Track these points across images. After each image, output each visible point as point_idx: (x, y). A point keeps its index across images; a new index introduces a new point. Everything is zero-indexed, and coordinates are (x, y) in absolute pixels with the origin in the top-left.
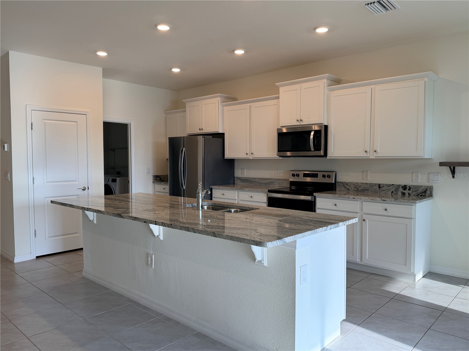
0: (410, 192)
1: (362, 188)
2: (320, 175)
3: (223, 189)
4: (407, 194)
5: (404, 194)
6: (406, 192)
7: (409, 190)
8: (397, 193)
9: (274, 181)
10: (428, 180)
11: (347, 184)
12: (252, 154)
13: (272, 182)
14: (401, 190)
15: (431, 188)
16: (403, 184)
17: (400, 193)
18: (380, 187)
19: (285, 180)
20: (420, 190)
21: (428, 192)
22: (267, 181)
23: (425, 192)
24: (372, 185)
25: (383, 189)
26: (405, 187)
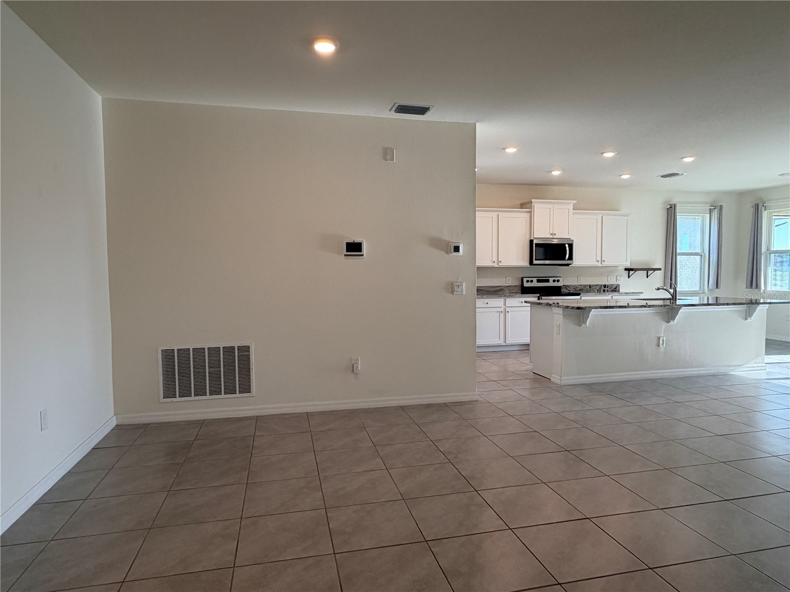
0: (608, 289)
1: (579, 289)
2: (551, 280)
3: (487, 298)
4: (606, 291)
5: (604, 291)
6: (606, 289)
7: (607, 288)
8: (600, 291)
9: (504, 288)
10: (617, 280)
11: (568, 286)
12: (500, 262)
13: (502, 289)
14: (603, 288)
15: (619, 285)
16: (604, 284)
17: (602, 290)
18: (590, 287)
19: (515, 286)
20: (614, 287)
21: (617, 288)
22: (498, 289)
23: (616, 288)
24: (585, 286)
25: (592, 288)
26: (605, 286)
